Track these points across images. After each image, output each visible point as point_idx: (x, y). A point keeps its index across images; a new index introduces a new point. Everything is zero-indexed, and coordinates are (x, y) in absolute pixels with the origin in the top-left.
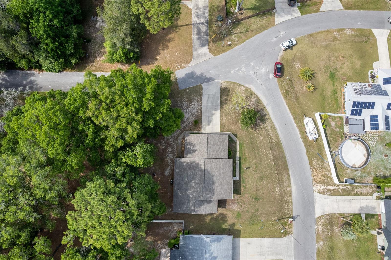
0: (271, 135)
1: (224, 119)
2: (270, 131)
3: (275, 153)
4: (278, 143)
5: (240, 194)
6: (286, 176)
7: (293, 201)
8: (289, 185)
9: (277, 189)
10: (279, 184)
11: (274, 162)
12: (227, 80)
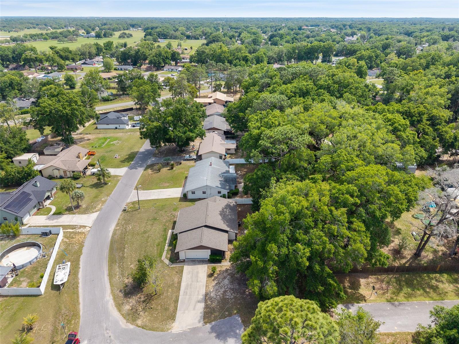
1: (176, 280)
3: (120, 254)
6: (115, 237)
9: (130, 228)
10: (126, 231)
11: (125, 247)
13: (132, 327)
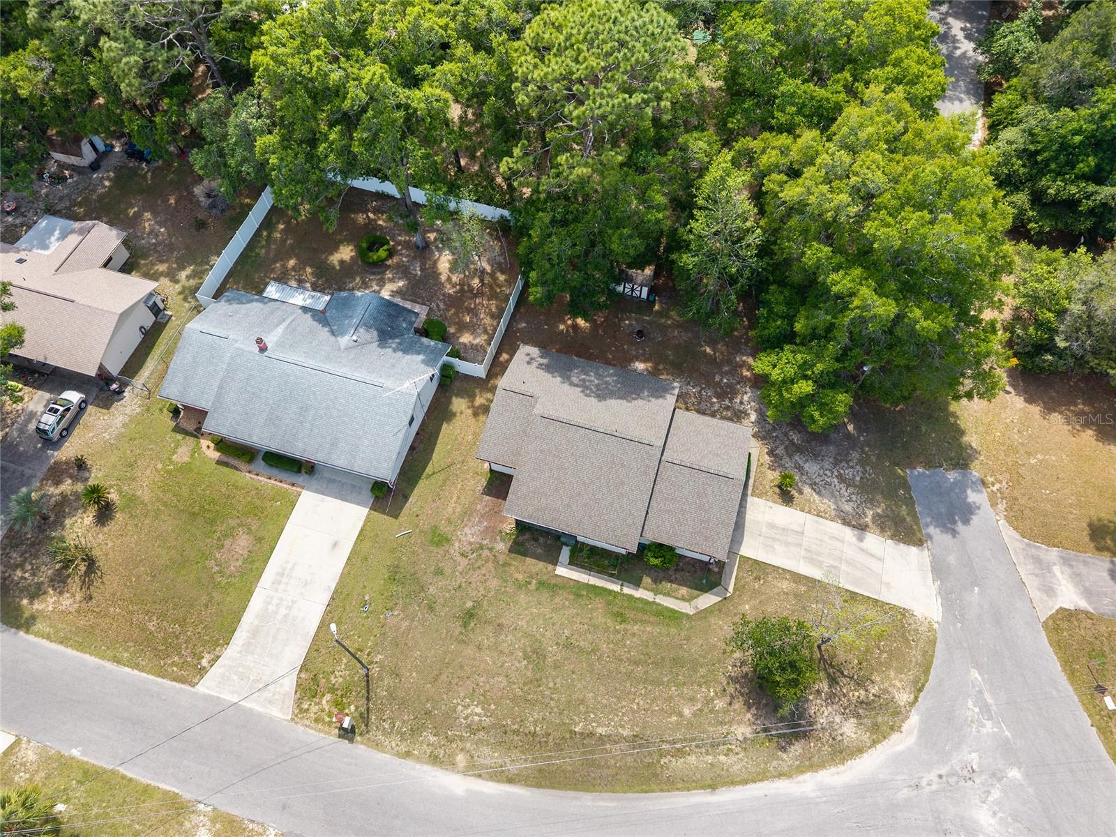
0: (692, 759)
1: (785, 585)
2: (710, 759)
3: (615, 749)
4: (656, 775)
5: (506, 562)
6: (513, 768)
7: (409, 763)
8: (473, 770)
9: (478, 710)
10: (493, 726)
11: (582, 734)
12: (940, 646)
13: (914, 719)
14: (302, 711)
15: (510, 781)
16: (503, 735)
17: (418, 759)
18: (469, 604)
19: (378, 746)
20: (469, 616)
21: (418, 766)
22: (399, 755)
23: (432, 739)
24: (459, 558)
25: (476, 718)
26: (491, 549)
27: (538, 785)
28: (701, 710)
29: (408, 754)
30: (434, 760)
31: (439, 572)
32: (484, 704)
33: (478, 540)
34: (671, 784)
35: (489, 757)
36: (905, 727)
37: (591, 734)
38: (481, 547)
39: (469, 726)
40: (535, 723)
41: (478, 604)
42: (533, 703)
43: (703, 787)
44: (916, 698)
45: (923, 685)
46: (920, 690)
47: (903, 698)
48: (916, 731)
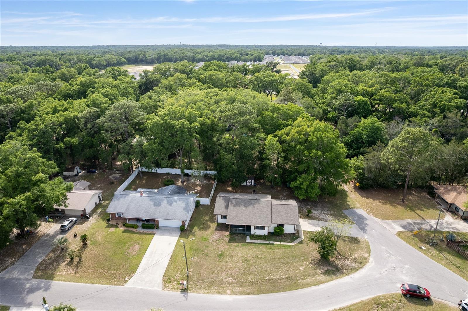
0: (308, 280)
4: (298, 285)
5: (229, 242)
7: (210, 295)
12: (370, 243)
14: (166, 287)
15: (248, 294)
16: (241, 284)
17: (213, 293)
18: (220, 253)
19: (197, 292)
20: (220, 256)
21: (213, 295)
22: (205, 293)
23: (216, 288)
24: (213, 243)
25: (231, 281)
26: (223, 240)
27: (258, 294)
28: (306, 268)
29: (209, 293)
30: (219, 293)
31: (207, 247)
32: (233, 277)
33: (218, 238)
34: (303, 286)
35: (238, 289)
36: (370, 261)
37: (272, 279)
38: (220, 239)
39: (228, 283)
40: (252, 279)
41: (222, 252)
42: (249, 274)
43: (315, 285)
44: (370, 255)
45: (370, 252)
46: (370, 253)
47: (366, 255)
48: (373, 262)
